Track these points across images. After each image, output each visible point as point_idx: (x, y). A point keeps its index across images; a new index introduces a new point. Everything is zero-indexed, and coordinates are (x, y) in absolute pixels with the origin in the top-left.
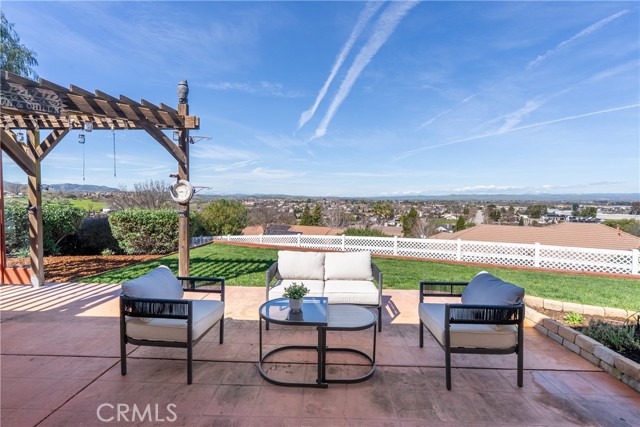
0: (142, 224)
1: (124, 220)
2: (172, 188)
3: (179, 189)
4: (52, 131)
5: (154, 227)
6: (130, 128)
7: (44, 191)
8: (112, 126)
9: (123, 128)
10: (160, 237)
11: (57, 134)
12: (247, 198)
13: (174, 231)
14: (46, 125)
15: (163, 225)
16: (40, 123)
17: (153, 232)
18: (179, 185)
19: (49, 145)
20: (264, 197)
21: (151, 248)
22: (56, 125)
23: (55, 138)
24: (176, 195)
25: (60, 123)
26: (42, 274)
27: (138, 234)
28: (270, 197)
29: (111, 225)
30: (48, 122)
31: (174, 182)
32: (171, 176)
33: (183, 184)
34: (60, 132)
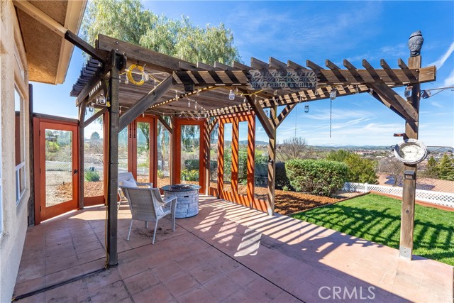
0: (308, 170)
1: (296, 166)
2: (397, 148)
3: (405, 150)
4: (285, 106)
5: (316, 173)
6: (360, 92)
7: (277, 149)
8: (333, 95)
9: (355, 93)
10: (320, 181)
11: (289, 108)
12: (358, 149)
13: (331, 178)
14: (283, 102)
15: (322, 172)
16: (279, 101)
17: (315, 176)
18: (407, 144)
19: (283, 117)
20: (373, 148)
21: (312, 189)
22: (289, 101)
23: (287, 111)
24: (402, 155)
25: (292, 99)
26: (274, 207)
27: (305, 178)
28: (379, 148)
29: (287, 169)
30: (284, 100)
31: (400, 141)
32: (396, 135)
33: (412, 143)
34: (291, 106)
